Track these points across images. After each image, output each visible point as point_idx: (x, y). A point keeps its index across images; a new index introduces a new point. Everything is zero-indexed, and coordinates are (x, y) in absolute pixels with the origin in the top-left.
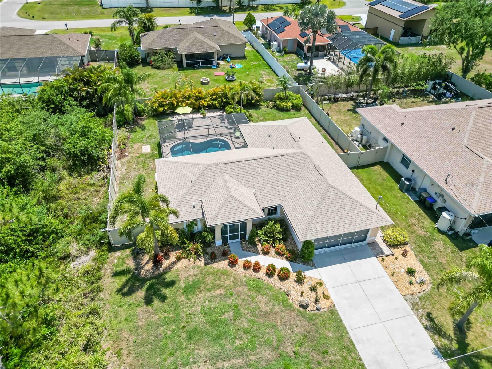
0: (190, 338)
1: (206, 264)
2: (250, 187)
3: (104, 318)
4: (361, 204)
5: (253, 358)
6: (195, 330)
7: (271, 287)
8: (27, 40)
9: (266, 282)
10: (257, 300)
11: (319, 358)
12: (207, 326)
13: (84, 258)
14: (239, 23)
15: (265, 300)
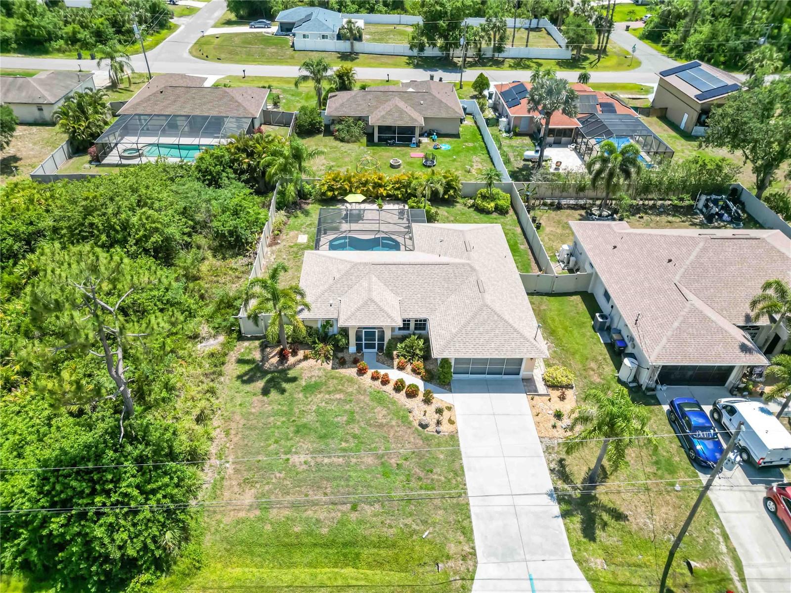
0: (297, 432)
1: (333, 368)
2: (397, 294)
3: (220, 400)
4: (515, 330)
5: (354, 460)
6: (305, 426)
7: (395, 401)
8: (194, 94)
9: (391, 396)
10: (376, 411)
11: (422, 475)
12: (318, 424)
13: (212, 341)
14: (467, 83)
15: (384, 412)
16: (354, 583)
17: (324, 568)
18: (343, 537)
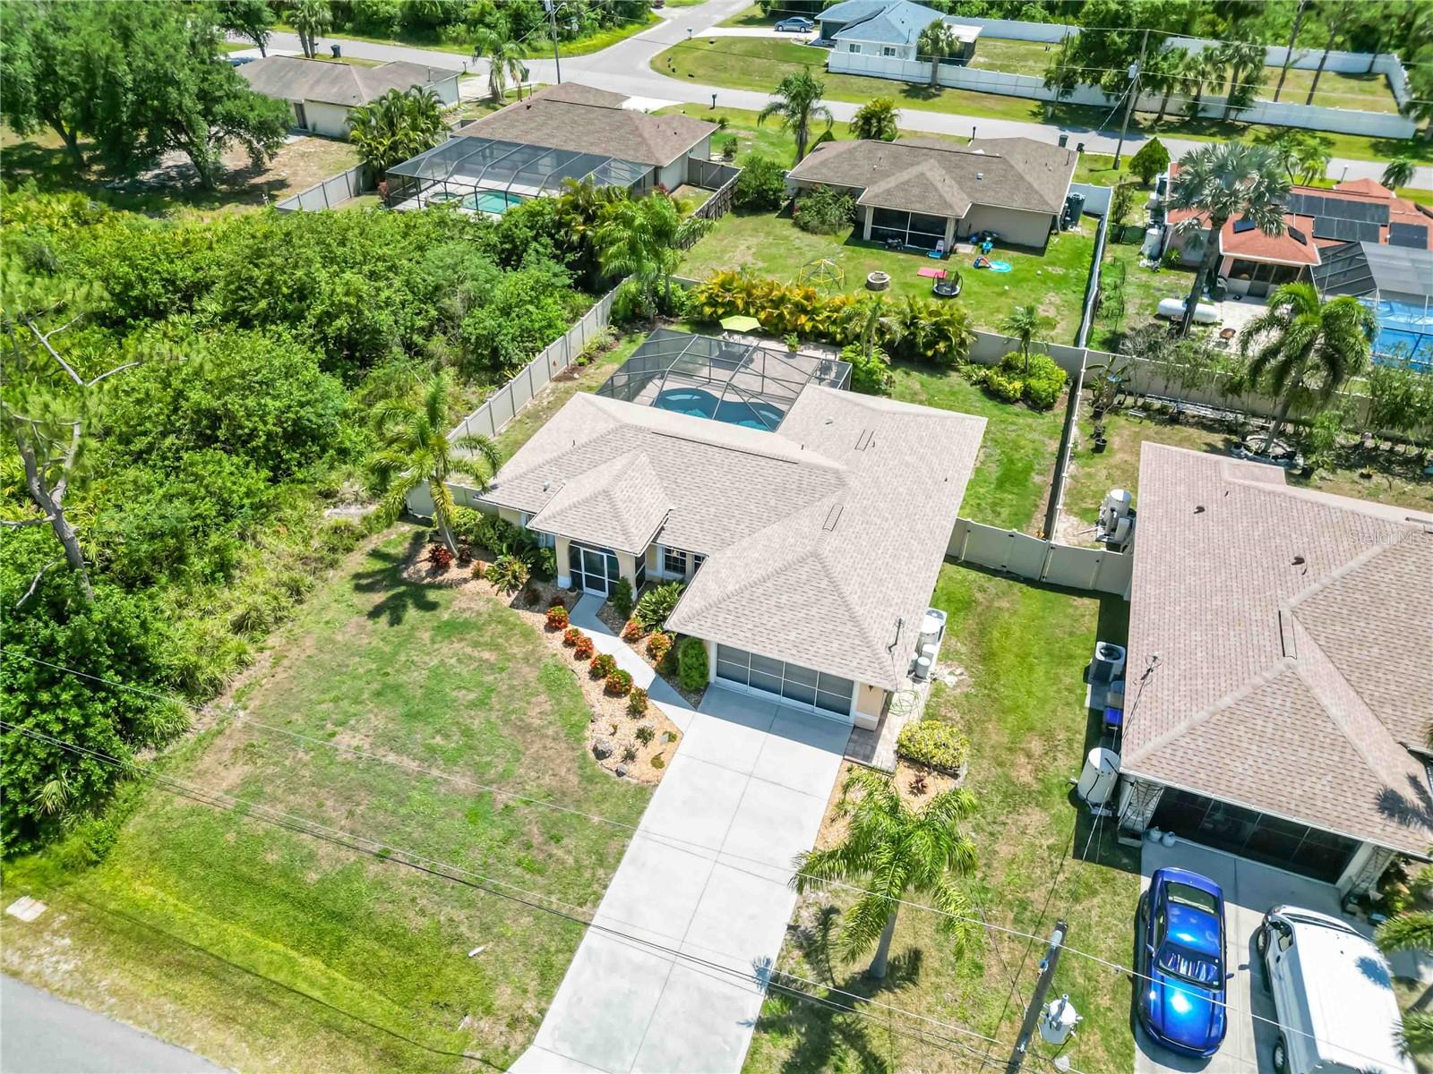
0: (379, 694)
1: (512, 606)
2: (673, 497)
3: (302, 606)
5: (435, 772)
6: (396, 688)
7: (579, 694)
9: (579, 683)
10: (533, 700)
11: (537, 840)
12: (419, 692)
13: (353, 509)
15: (547, 707)
16: (302, 986)
17: (275, 941)
18: (335, 901)
